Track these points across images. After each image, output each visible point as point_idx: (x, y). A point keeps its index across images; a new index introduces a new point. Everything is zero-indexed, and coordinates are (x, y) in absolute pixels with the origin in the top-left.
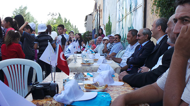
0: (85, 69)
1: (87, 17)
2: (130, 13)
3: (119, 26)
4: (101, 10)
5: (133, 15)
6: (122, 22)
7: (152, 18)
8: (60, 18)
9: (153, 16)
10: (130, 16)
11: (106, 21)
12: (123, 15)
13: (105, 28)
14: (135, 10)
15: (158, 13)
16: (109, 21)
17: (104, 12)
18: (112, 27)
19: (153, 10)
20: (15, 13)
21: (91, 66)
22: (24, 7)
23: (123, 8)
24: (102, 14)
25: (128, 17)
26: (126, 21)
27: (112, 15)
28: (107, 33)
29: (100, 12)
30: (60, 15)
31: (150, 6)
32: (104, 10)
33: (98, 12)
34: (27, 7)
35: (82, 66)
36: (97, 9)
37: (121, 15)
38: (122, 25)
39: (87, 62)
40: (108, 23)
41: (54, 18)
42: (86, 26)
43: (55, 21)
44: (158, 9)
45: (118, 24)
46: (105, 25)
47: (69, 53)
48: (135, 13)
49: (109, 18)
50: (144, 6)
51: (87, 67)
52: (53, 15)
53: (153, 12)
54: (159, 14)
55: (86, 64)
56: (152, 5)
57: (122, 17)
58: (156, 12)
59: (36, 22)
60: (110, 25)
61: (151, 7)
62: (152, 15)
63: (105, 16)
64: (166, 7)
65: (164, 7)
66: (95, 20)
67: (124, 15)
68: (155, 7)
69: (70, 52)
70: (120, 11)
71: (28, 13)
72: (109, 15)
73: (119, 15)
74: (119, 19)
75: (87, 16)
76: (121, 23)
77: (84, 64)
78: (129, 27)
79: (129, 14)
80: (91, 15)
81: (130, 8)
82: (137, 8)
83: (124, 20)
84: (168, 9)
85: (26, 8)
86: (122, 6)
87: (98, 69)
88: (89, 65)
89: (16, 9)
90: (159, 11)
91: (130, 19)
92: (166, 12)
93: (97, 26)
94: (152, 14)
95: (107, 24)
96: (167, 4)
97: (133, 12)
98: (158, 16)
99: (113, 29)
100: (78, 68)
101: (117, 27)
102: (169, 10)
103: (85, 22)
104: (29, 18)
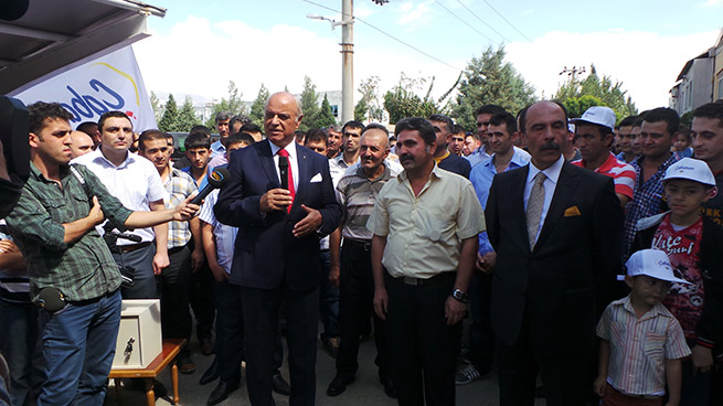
20: (471, 72)
22: (495, 50)
30: (593, 71)
34: (505, 50)
41: (576, 80)
43: (580, 89)
52: (575, 71)
59: (531, 92)
71: (508, 66)
75: (691, 61)
85: (500, 54)
89: (474, 60)
104: (508, 82)
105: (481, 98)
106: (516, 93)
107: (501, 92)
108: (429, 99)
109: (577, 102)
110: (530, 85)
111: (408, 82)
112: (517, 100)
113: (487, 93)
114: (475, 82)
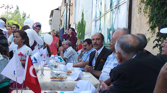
0: (56, 85)
1: (52, 12)
2: (110, 10)
3: (96, 26)
4: (71, 5)
5: (114, 13)
6: (99, 21)
7: (139, 18)
8: (17, 12)
9: (141, 16)
10: (111, 15)
11: (79, 19)
12: (101, 13)
13: (77, 28)
14: (118, 7)
15: (147, 13)
16: (83, 19)
17: (75, 7)
18: (86, 27)
19: (140, 9)
21: (63, 81)
23: (101, 3)
24: (73, 9)
25: (108, 15)
26: (105, 20)
27: (86, 12)
28: (79, 34)
29: (71, 6)
30: (18, 8)
31: (136, 3)
32: (75, 5)
33: (68, 7)
35: (52, 81)
36: (67, 2)
37: (98, 12)
38: (100, 25)
39: (58, 75)
40: (81, 22)
41: (9, 12)
42: (50, 24)
43: (10, 16)
44: (147, 8)
45: (93, 23)
46: (77, 23)
47: (35, 62)
48: (117, 11)
49: (83, 15)
50: (129, 3)
51: (58, 82)
52: (8, 7)
53: (140, 12)
54: (148, 15)
55: (57, 79)
56: (139, 3)
57: (99, 15)
58: (144, 11)
60: (83, 24)
61: (137, 5)
62: (139, 15)
63: (77, 12)
64: (159, 7)
65: (156, 6)
66: (63, 17)
67: (103, 13)
68: (143, 5)
69: (37, 62)
70: (98, 6)
72: (83, 11)
73: (95, 12)
74: (96, 17)
75: (53, 10)
76: (98, 23)
77: (55, 78)
78: (109, 29)
79: (109, 12)
80: (58, 9)
81: (111, 4)
82: (120, 5)
83: (102, 19)
84: (160, 9)
86: (100, 1)
87: (76, 87)
88: (61, 79)
90: (148, 11)
91: (110, 19)
92: (159, 13)
93: (65, 25)
94: (139, 13)
95: (79, 22)
96: (160, 3)
97: (114, 10)
98: (147, 16)
99: (87, 29)
100: (46, 83)
101: (93, 28)
102: (163, 10)
103: (50, 19)
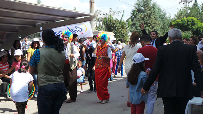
20: (137, 6)
59: (164, 15)
104: (154, 12)
105: (143, 19)
106: (158, 17)
107: (151, 17)
108: (122, 20)
109: (186, 20)
110: (164, 11)
111: (113, 13)
112: (159, 19)
113: (145, 17)
114: (139, 11)
